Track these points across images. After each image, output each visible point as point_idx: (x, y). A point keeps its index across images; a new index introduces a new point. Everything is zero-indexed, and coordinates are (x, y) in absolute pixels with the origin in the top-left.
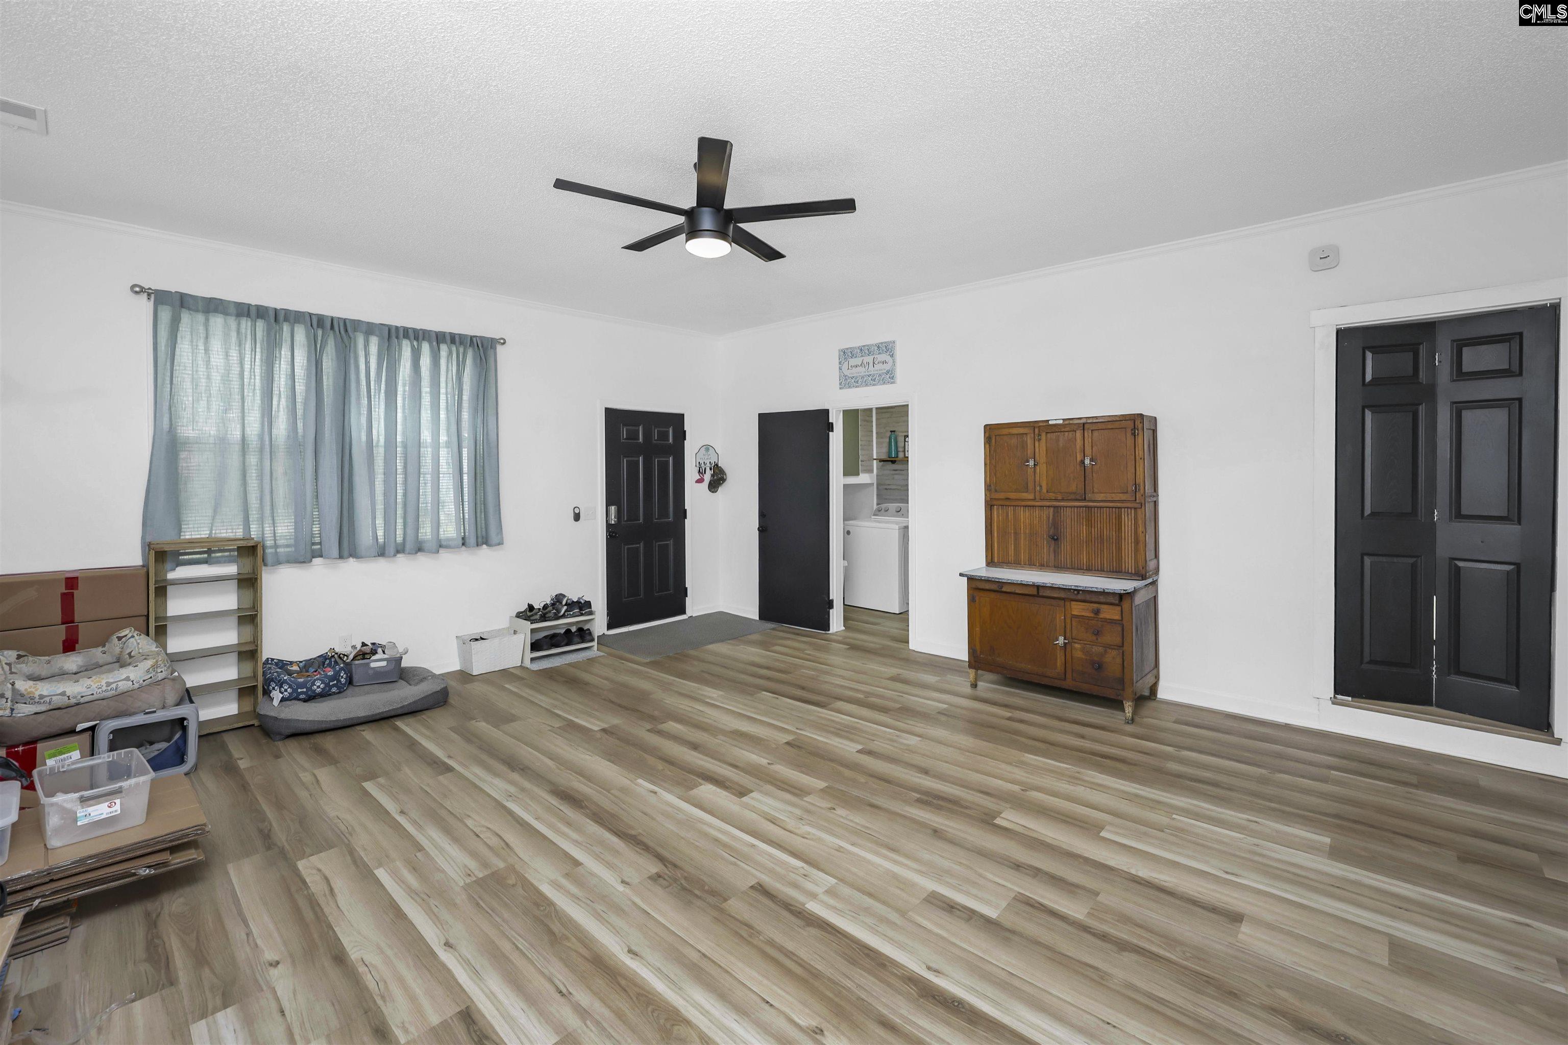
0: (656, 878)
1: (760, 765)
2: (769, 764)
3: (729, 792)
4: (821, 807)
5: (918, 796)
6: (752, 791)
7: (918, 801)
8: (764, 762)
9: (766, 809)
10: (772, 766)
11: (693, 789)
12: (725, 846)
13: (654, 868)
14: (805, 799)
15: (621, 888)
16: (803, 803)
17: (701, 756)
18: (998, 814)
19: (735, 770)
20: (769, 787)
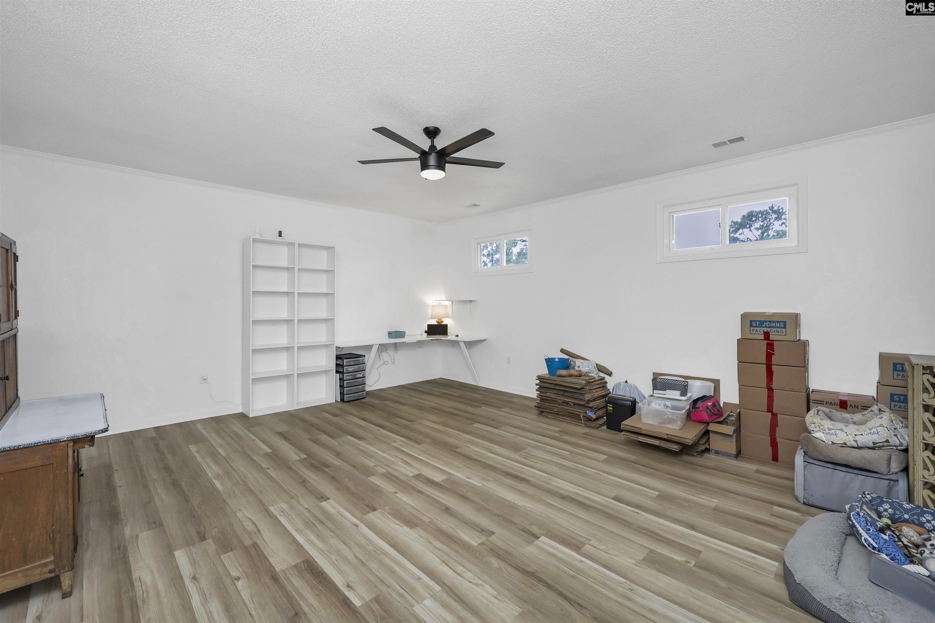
0: (457, 448)
1: (403, 493)
2: (396, 493)
3: (426, 476)
4: (381, 467)
5: (327, 470)
6: (413, 476)
7: (327, 466)
8: (399, 495)
9: (408, 468)
10: (394, 491)
11: (447, 479)
12: (430, 455)
13: (458, 450)
14: (385, 471)
15: (469, 446)
16: (387, 469)
17: (443, 501)
18: (301, 461)
19: (421, 489)
20: (402, 477)
